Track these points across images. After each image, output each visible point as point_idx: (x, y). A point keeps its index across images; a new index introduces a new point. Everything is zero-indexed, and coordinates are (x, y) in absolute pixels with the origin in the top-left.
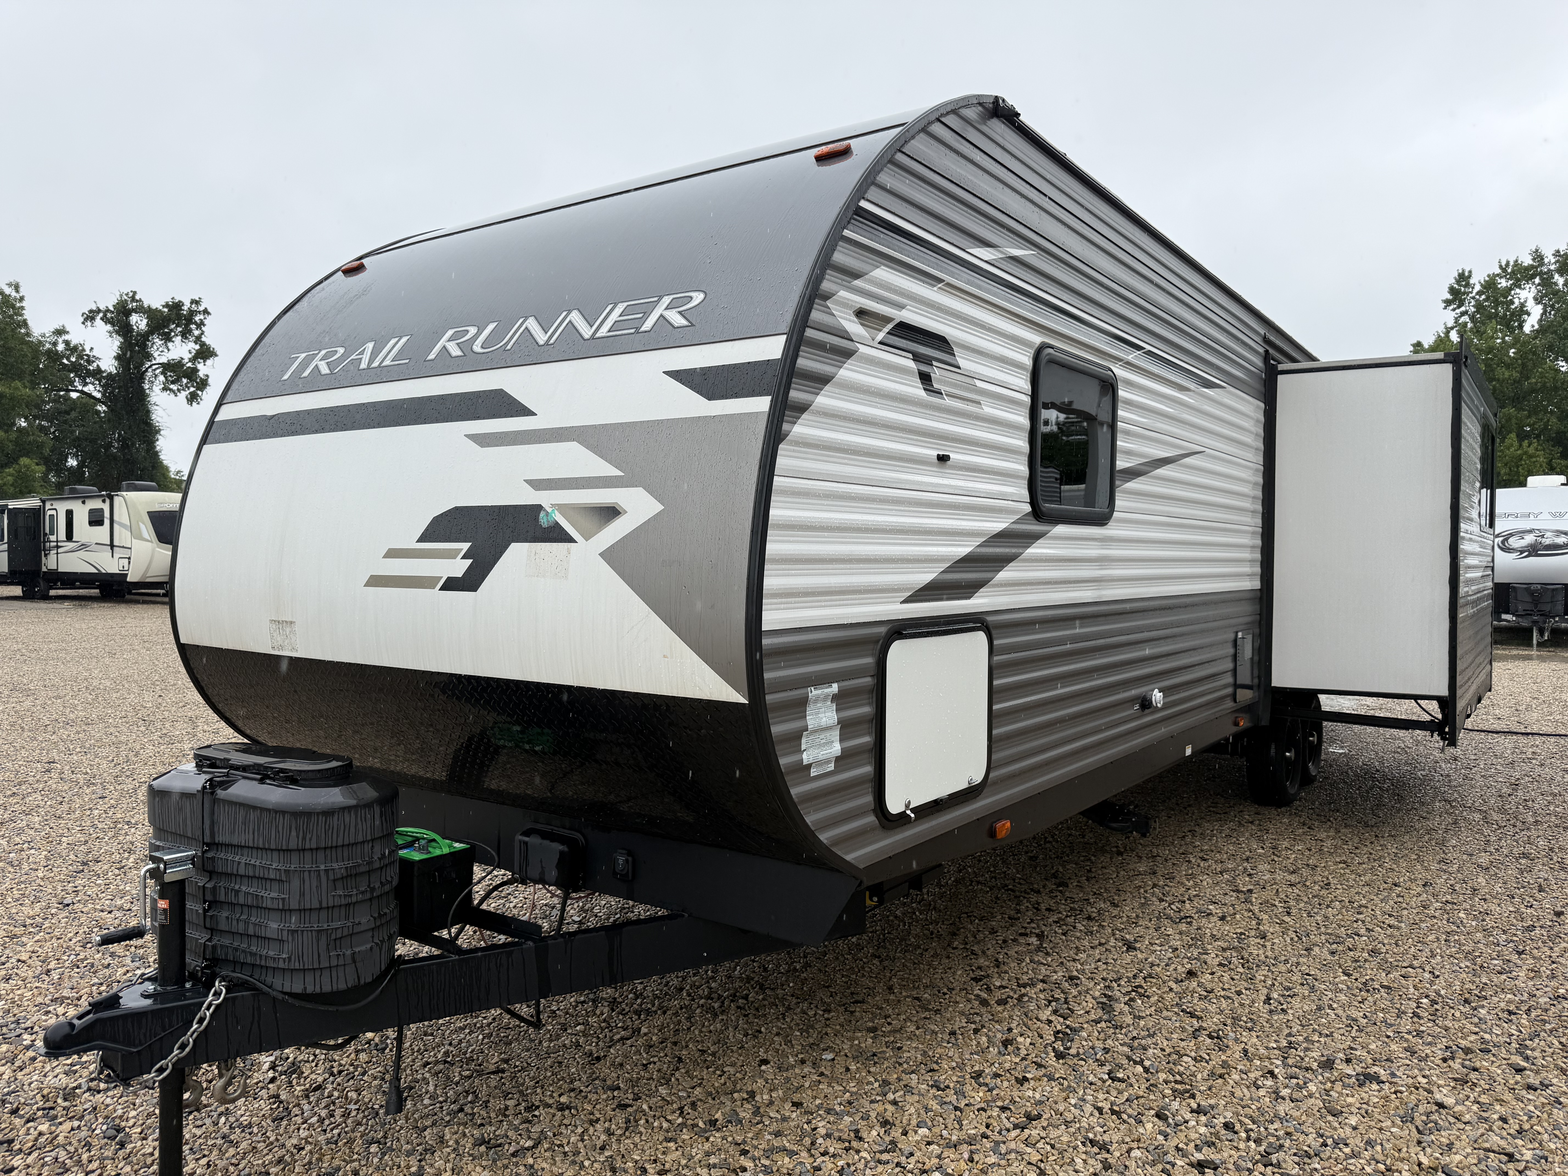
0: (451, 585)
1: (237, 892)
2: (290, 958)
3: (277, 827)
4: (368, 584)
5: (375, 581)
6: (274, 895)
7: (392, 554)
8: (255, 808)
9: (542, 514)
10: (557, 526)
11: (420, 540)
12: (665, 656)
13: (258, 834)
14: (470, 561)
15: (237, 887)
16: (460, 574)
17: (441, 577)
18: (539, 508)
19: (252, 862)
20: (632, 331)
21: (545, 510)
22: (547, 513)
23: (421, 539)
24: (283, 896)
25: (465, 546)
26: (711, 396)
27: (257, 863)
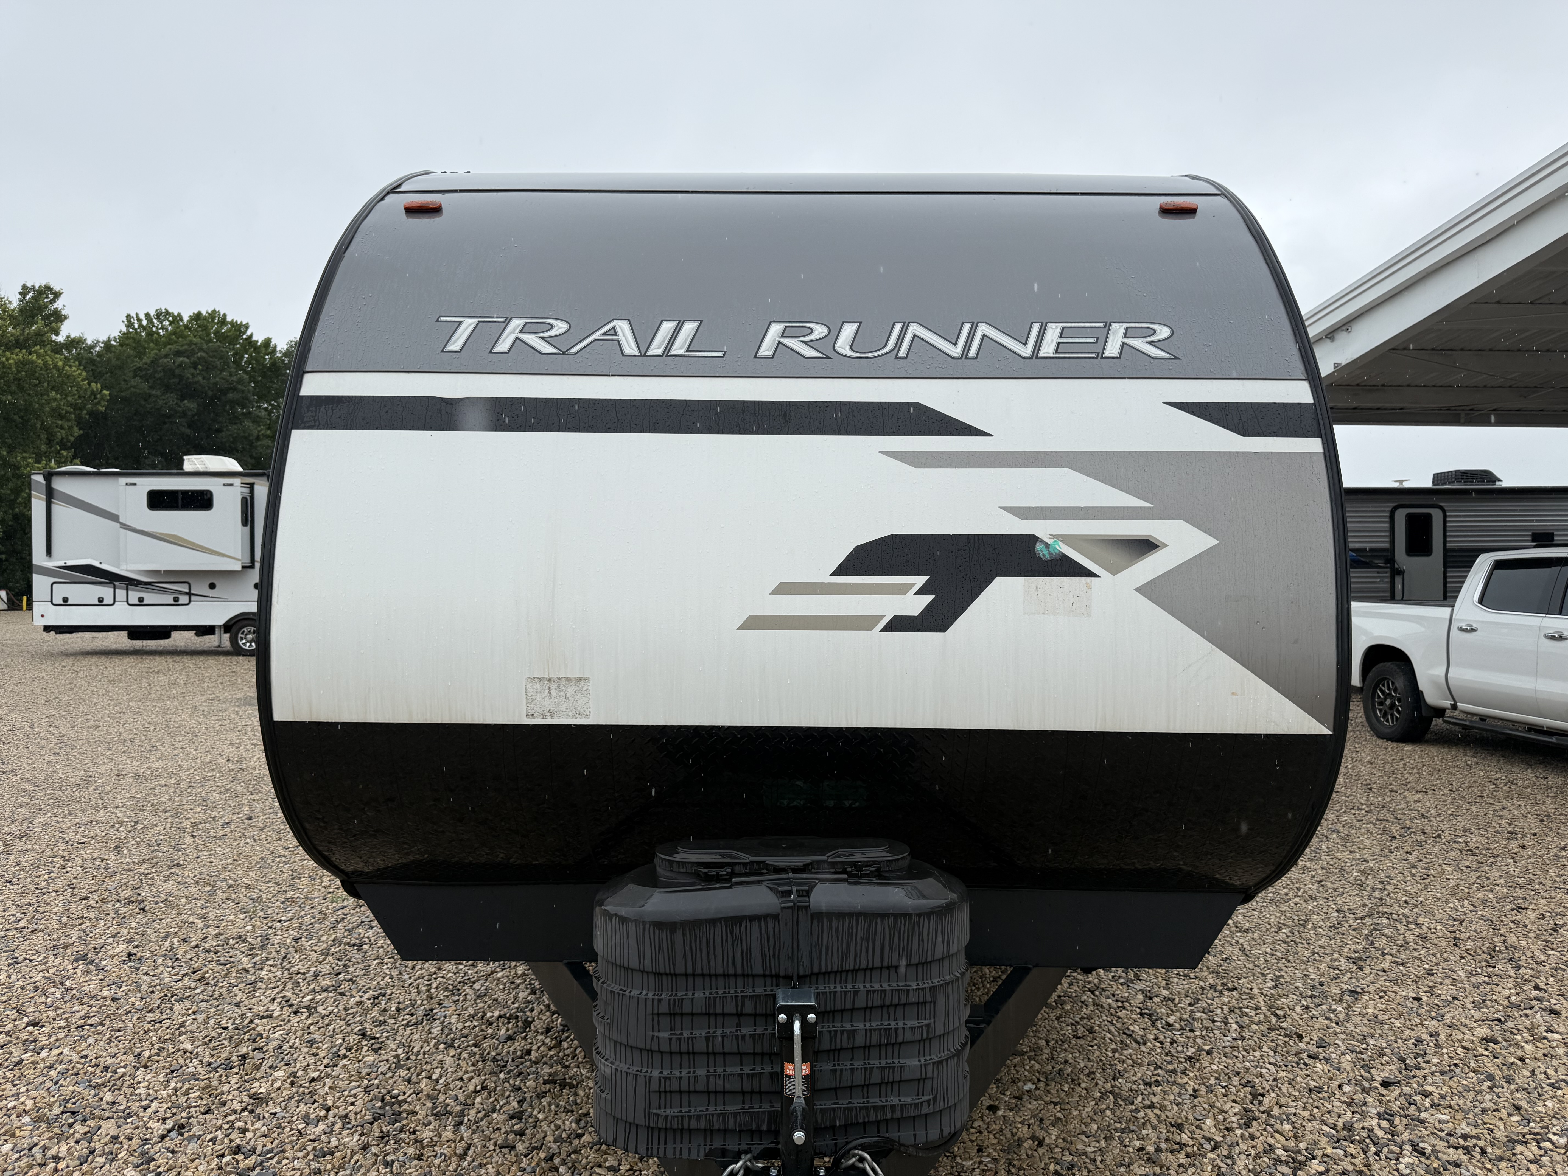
0: (898, 624)
1: (852, 1033)
2: (935, 1099)
3: (920, 934)
4: (744, 626)
5: (754, 623)
6: (911, 1023)
7: (783, 589)
8: (883, 916)
9: (1039, 547)
10: (1065, 558)
11: (834, 573)
12: (1233, 694)
13: (891, 949)
14: (929, 598)
15: (848, 1026)
16: (916, 612)
17: (882, 617)
18: (1033, 539)
19: (877, 986)
20: (1093, 355)
21: (1042, 541)
22: (1047, 546)
23: (838, 572)
24: (925, 1022)
25: (920, 581)
26: (1244, 433)
27: (885, 986)
